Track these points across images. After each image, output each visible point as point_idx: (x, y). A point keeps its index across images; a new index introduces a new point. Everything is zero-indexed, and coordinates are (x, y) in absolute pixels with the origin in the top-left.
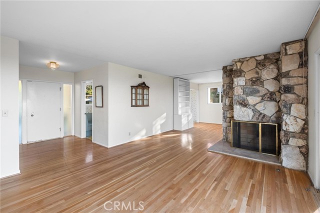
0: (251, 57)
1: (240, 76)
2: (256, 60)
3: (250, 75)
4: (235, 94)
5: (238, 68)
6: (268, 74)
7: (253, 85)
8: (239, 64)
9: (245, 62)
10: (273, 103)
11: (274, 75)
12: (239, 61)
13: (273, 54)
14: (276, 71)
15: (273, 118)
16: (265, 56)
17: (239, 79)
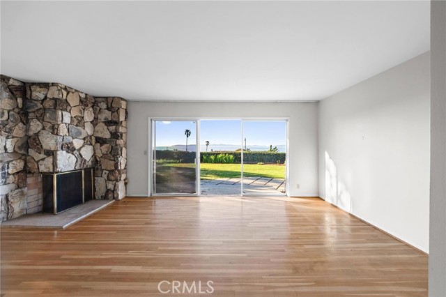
0: (76, 91)
1: (66, 110)
2: (80, 97)
3: (75, 112)
4: (61, 134)
5: (64, 97)
6: (88, 116)
7: (77, 125)
8: (65, 93)
9: (70, 94)
10: (91, 147)
11: (92, 119)
12: (65, 88)
13: (91, 96)
14: (93, 114)
15: (90, 163)
16: (86, 94)
17: (64, 113)
